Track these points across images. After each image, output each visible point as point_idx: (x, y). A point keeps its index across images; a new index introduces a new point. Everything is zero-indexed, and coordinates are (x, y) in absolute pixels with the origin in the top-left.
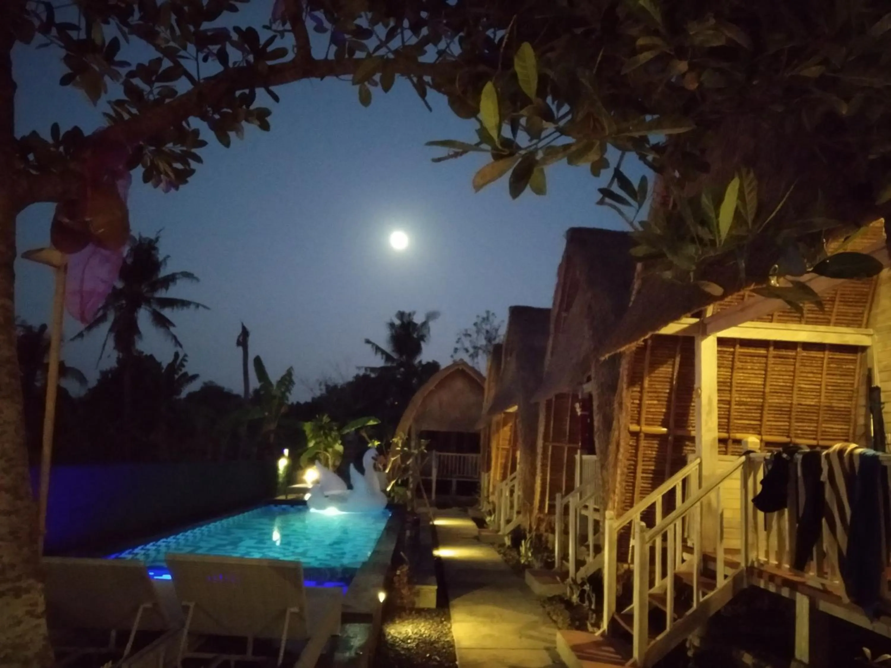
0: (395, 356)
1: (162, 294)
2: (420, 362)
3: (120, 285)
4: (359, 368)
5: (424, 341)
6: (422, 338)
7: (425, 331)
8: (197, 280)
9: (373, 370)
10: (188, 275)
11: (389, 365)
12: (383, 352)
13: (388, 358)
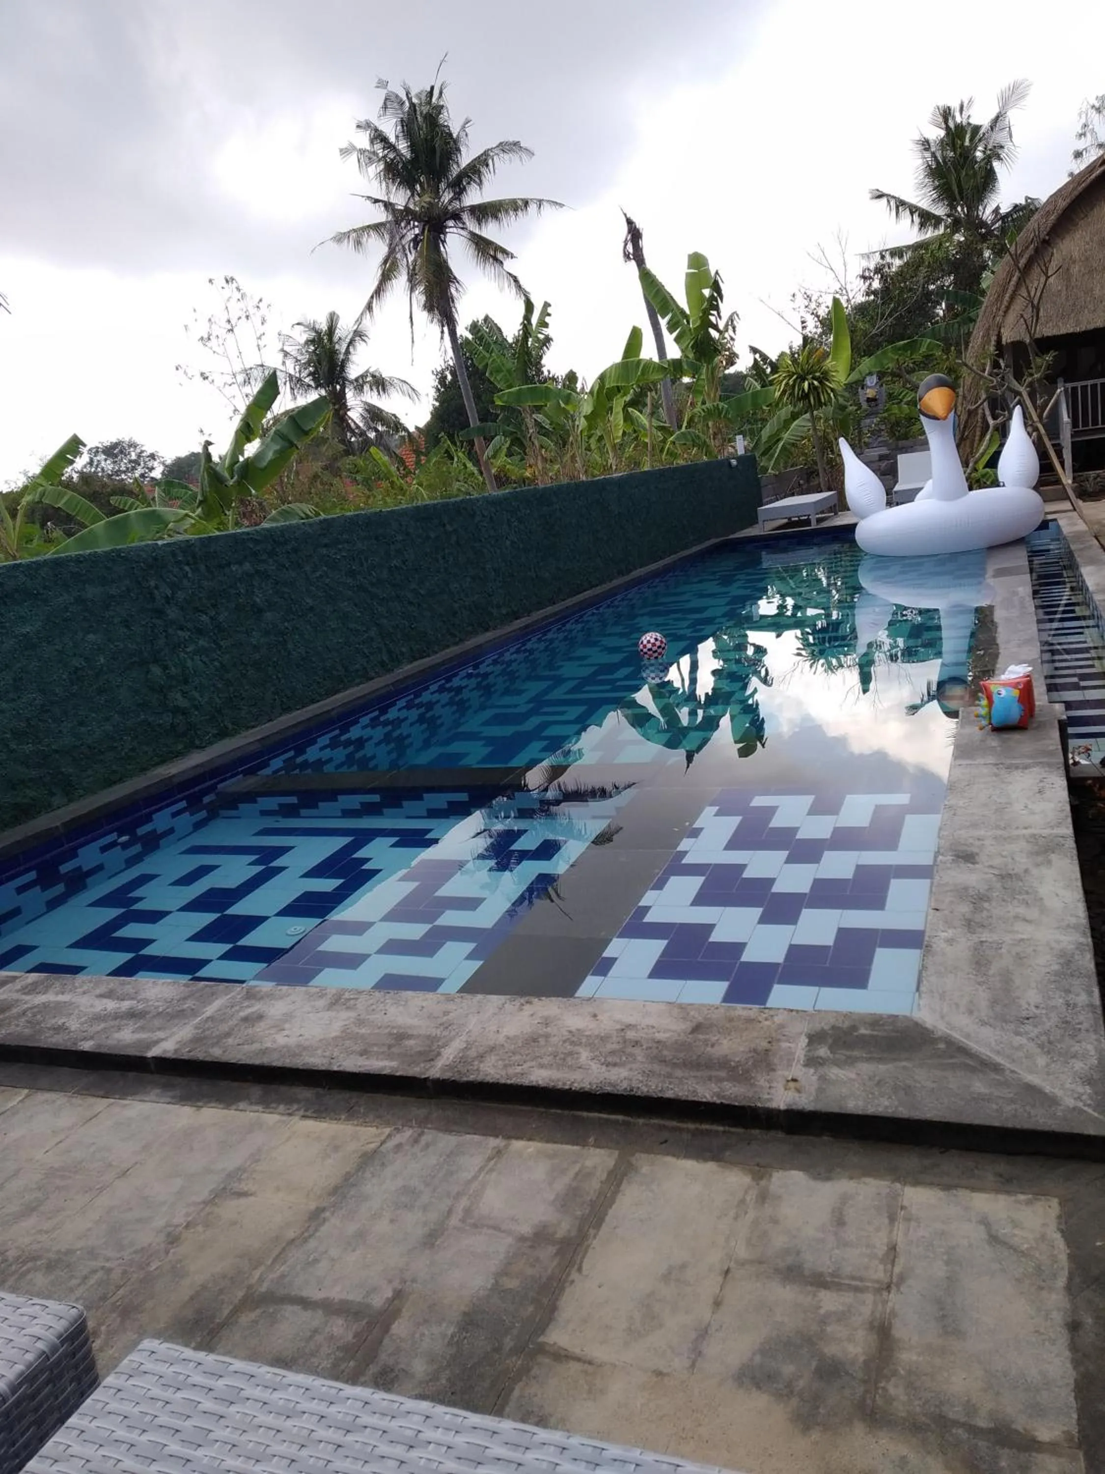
0: (940, 211)
1: (474, 197)
2: (996, 210)
3: (400, 198)
4: (867, 256)
5: (999, 158)
6: (994, 153)
7: (999, 137)
8: (530, 153)
9: (897, 252)
10: (510, 147)
11: (930, 233)
12: (913, 209)
13: (926, 219)
